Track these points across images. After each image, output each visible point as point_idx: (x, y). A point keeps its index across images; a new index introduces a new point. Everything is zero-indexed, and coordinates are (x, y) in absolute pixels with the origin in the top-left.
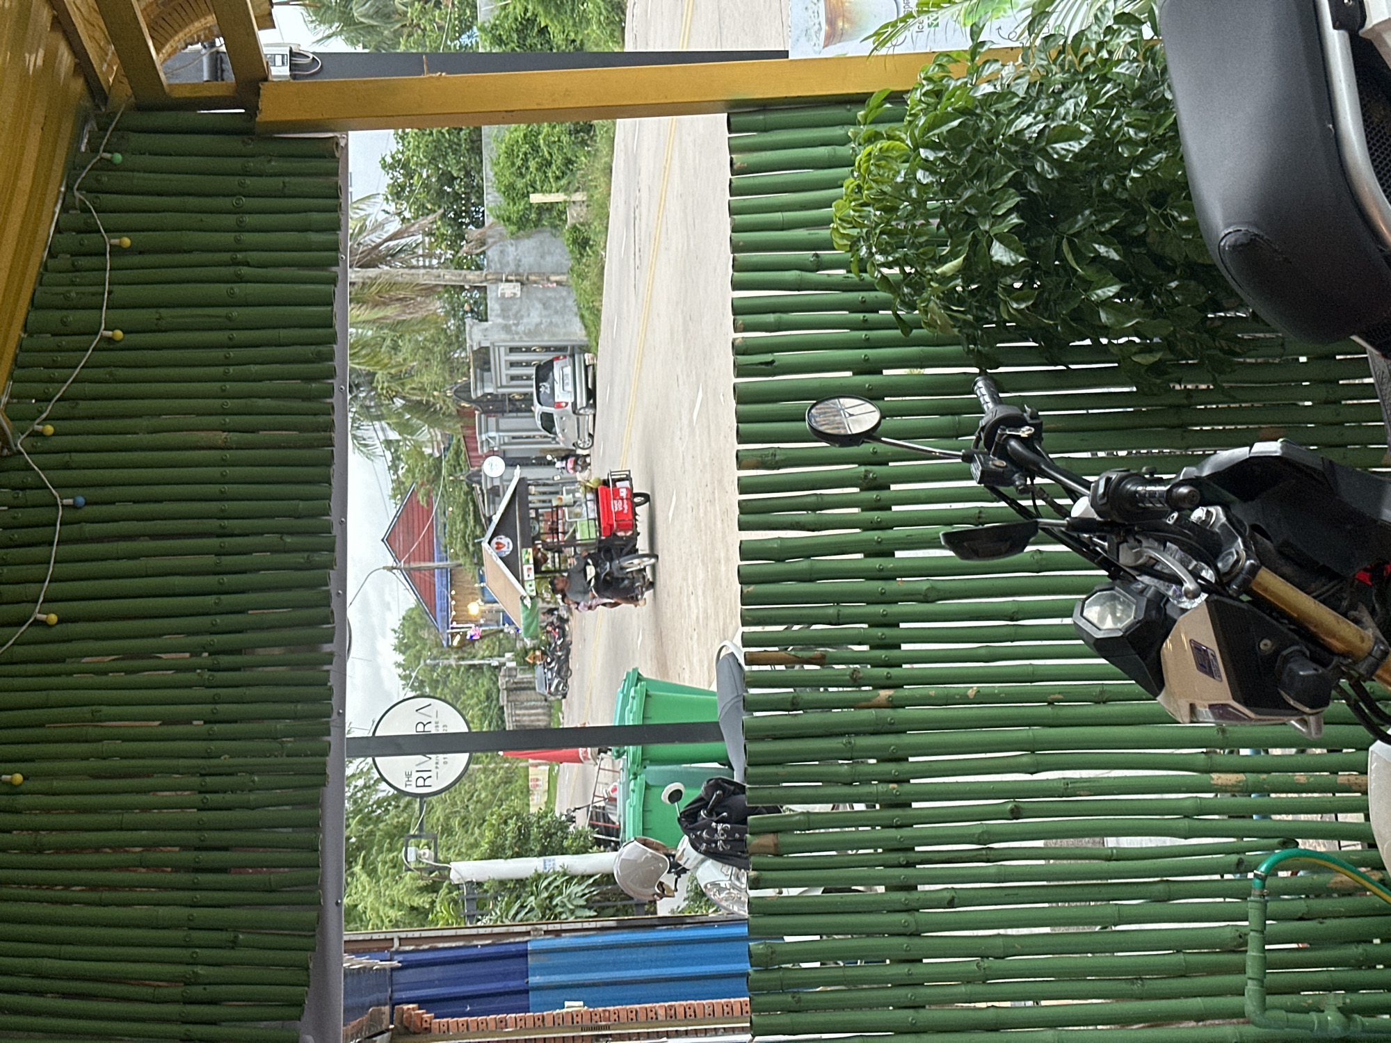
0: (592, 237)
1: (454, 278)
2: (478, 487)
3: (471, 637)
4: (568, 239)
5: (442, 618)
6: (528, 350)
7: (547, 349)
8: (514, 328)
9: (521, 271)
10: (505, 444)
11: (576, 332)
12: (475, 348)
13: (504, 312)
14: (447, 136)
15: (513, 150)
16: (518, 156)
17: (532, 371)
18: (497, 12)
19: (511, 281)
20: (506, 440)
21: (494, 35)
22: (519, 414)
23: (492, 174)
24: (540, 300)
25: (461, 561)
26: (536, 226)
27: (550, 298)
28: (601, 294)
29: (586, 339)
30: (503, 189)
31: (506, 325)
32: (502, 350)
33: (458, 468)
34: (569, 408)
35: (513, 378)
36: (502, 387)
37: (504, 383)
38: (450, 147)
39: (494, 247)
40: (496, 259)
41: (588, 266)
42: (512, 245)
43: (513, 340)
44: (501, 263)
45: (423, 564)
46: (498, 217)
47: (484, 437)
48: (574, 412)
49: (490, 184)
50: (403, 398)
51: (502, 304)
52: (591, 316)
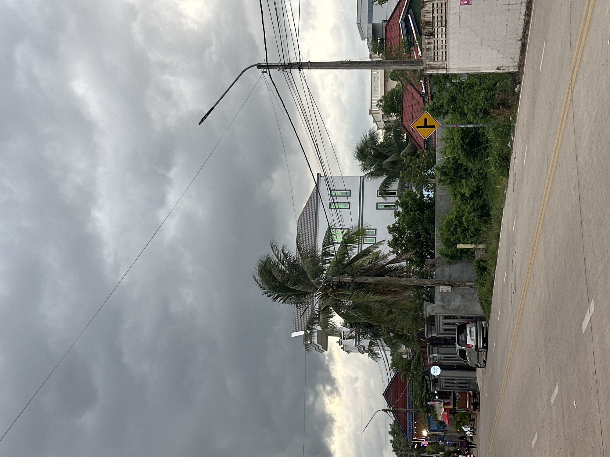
0: (488, 267)
1: (419, 283)
2: (428, 378)
3: (423, 445)
4: (476, 266)
5: (410, 435)
6: (454, 318)
7: (463, 318)
8: (447, 307)
9: (452, 280)
10: (441, 360)
11: (478, 310)
12: (428, 316)
13: (443, 299)
14: (417, 216)
15: (450, 224)
16: (452, 226)
17: (456, 327)
18: (445, 161)
19: (447, 285)
20: (442, 358)
21: (442, 171)
22: (449, 346)
23: (439, 234)
24: (461, 294)
25: (419, 410)
26: (459, 259)
27: (466, 293)
28: (492, 294)
29: (483, 314)
30: (444, 241)
31: (443, 305)
32: (441, 317)
33: (419, 365)
34: (474, 348)
35: (446, 330)
36: (440, 334)
37: (442, 332)
38: (419, 221)
39: (439, 268)
40: (440, 274)
41: (485, 280)
42: (448, 267)
43: (446, 313)
44: (442, 276)
45: (401, 410)
46: (441, 254)
47: (431, 356)
48: (476, 350)
49: (438, 238)
50: (394, 333)
51: (441, 295)
52: (486, 304)
